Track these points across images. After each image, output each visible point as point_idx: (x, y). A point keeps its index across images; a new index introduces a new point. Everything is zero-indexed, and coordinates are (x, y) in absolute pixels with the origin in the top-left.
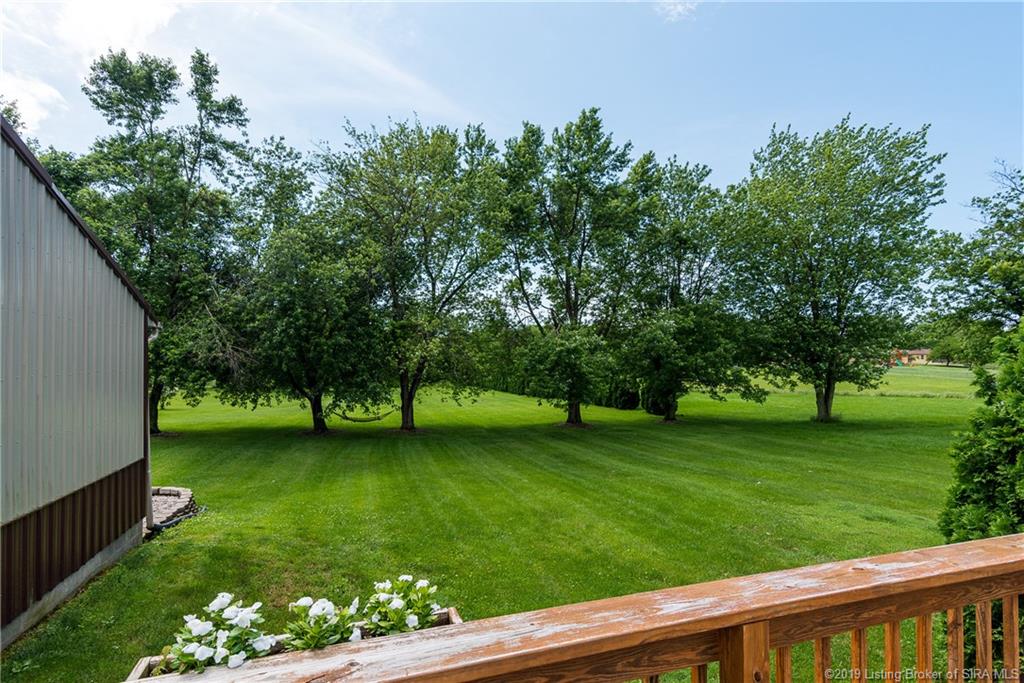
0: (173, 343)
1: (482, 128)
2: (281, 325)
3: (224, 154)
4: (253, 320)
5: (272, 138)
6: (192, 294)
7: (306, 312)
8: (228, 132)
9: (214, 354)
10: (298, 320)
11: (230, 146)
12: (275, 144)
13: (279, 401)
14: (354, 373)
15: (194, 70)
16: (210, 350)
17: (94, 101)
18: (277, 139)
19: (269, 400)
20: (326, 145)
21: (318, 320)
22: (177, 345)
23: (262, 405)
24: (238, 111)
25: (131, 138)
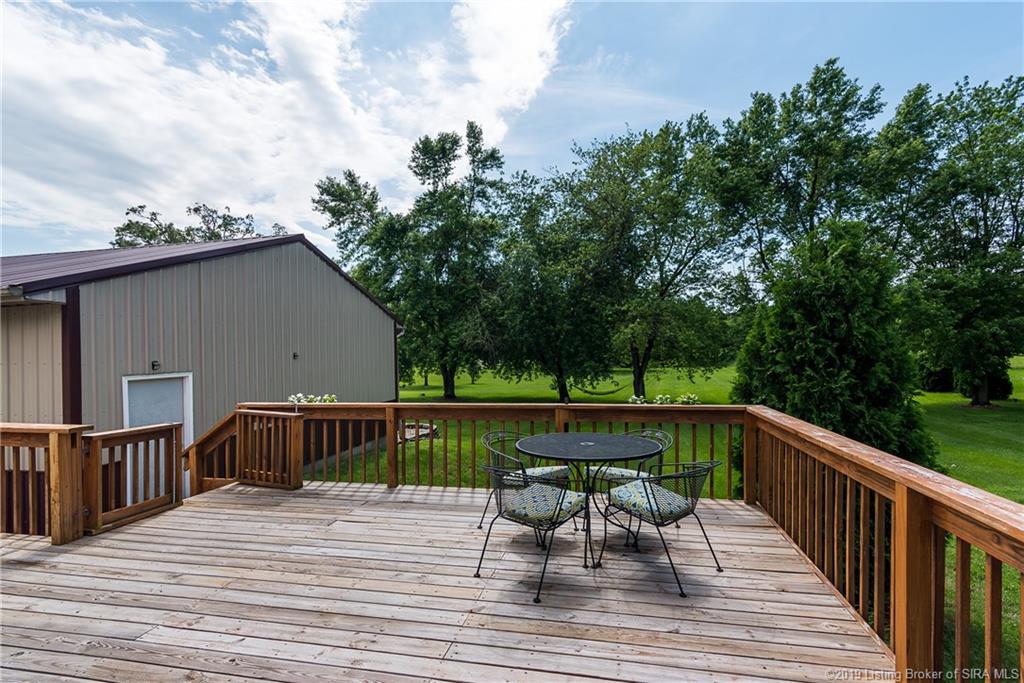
0: (454, 334)
2: (519, 317)
3: (490, 190)
4: (502, 315)
5: (517, 173)
6: (468, 298)
7: (539, 305)
8: (491, 175)
9: (477, 341)
10: (532, 312)
11: (492, 184)
12: (520, 177)
13: (537, 377)
14: (576, 354)
15: (468, 136)
16: (475, 338)
17: (415, 172)
18: (521, 173)
19: (530, 376)
20: (554, 170)
21: (548, 312)
22: (458, 335)
23: (526, 379)
24: (498, 159)
25: (436, 191)
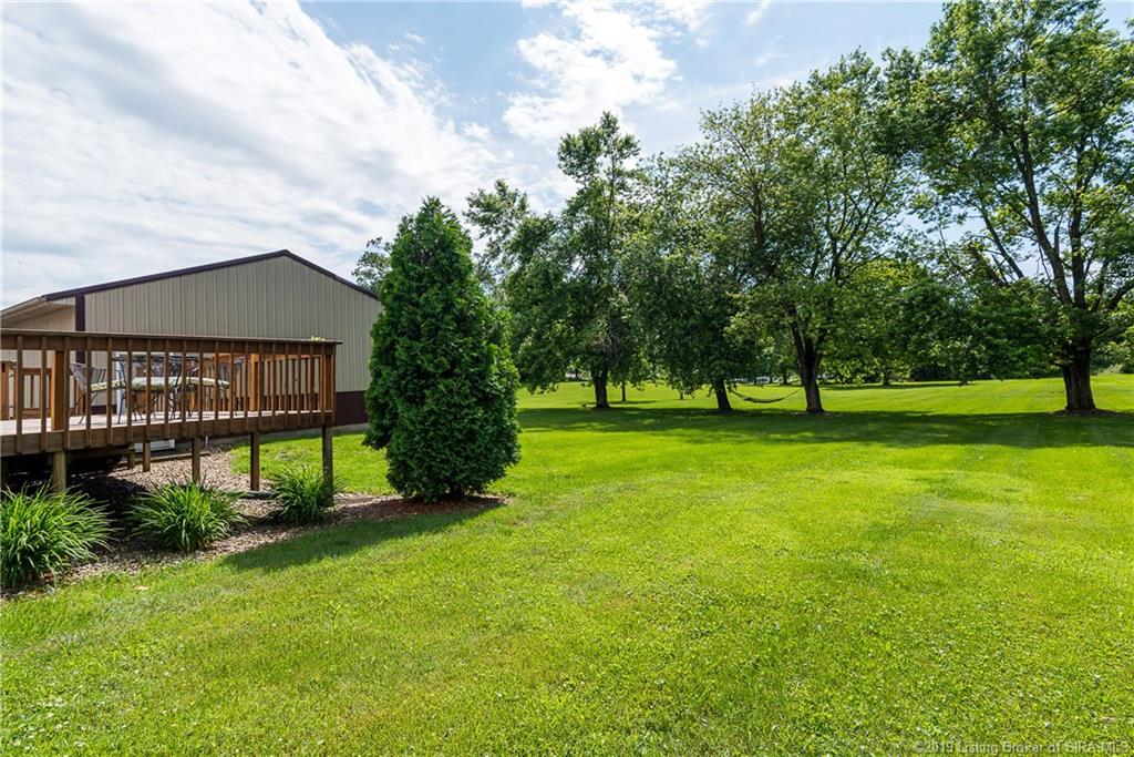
1: (861, 52)
11: (631, 174)
17: (564, 171)
24: (634, 145)
